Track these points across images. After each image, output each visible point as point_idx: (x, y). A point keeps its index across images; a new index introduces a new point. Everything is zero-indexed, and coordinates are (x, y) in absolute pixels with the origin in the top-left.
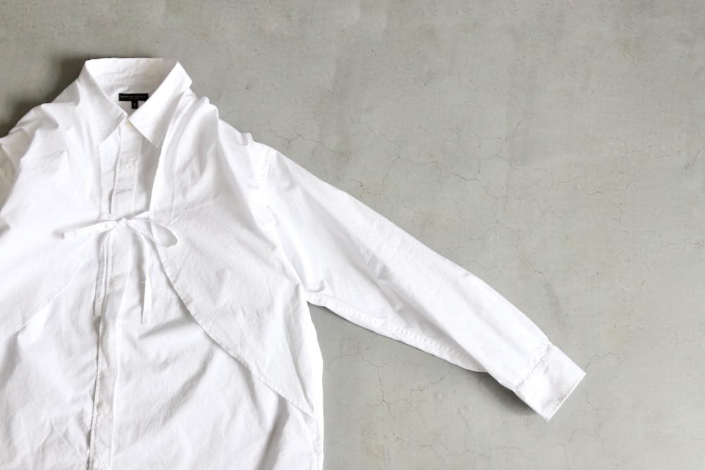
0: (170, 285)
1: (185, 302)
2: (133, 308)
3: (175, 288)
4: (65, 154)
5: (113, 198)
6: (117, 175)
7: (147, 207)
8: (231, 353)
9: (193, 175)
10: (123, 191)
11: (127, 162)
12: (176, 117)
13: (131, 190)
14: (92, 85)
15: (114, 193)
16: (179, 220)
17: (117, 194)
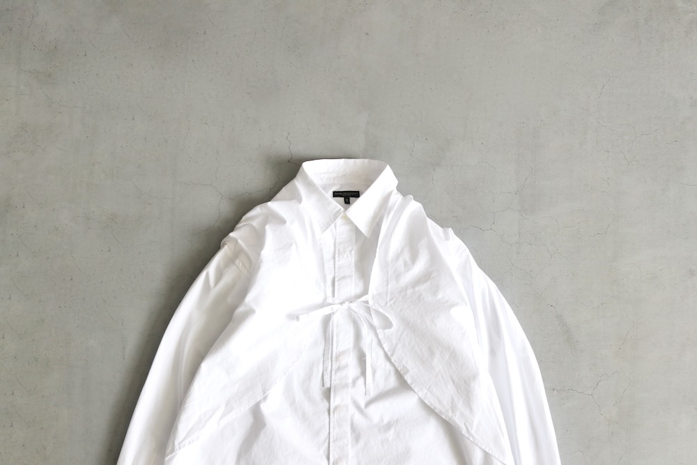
0: (388, 358)
1: (402, 372)
2: (357, 378)
3: (393, 361)
4: (294, 246)
5: (336, 284)
6: (336, 263)
7: (365, 292)
8: (443, 417)
9: (405, 264)
10: (344, 277)
11: (345, 252)
12: (389, 213)
13: (350, 276)
14: (310, 185)
15: (336, 279)
16: (394, 302)
17: (339, 280)
